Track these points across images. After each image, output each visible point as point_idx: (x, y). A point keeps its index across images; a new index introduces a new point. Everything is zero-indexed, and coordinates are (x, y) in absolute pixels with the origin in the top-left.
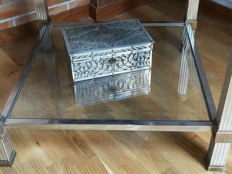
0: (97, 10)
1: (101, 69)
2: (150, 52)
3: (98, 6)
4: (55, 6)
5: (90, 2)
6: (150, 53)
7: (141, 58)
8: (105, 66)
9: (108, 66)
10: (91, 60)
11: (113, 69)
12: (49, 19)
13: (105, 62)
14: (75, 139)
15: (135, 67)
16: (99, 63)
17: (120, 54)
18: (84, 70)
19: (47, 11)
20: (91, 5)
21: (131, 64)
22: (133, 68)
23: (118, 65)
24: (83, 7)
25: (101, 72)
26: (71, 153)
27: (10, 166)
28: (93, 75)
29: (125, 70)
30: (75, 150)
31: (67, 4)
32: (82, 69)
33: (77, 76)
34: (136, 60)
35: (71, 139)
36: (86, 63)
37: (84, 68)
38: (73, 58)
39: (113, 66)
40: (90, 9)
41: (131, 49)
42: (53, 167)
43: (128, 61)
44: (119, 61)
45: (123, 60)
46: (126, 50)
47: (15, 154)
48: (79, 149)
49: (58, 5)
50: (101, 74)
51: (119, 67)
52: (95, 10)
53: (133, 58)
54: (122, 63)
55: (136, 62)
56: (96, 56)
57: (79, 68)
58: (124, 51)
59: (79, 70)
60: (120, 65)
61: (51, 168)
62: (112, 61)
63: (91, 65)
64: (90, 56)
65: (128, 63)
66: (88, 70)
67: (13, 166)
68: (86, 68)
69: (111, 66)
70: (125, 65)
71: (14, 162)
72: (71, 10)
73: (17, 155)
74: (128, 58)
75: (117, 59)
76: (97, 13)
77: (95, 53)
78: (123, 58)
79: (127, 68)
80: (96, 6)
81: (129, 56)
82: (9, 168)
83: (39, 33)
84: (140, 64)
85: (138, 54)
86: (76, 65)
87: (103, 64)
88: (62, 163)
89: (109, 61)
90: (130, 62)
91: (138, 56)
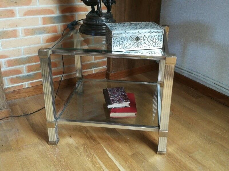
0: (110, 74)
1: (130, 44)
2: (162, 35)
3: (111, 73)
4: (86, 70)
5: (106, 70)
6: (161, 37)
7: (156, 40)
8: (133, 43)
9: (135, 43)
10: (124, 37)
11: (137, 45)
12: (83, 76)
13: (133, 39)
14: (90, 136)
15: (152, 46)
16: (129, 39)
17: (142, 35)
18: (120, 43)
19: (82, 72)
20: (107, 71)
21: (149, 43)
22: (150, 46)
23: (141, 43)
24: (102, 73)
25: (130, 46)
26: (87, 142)
27: (56, 145)
28: (124, 48)
29: (145, 47)
30: (90, 141)
31: (93, 70)
32: (118, 43)
33: (114, 47)
34: (153, 41)
35: (88, 136)
36: (121, 38)
37: (119, 42)
38: (114, 34)
39: (138, 43)
40: (106, 74)
41: (150, 32)
42: (78, 147)
43: (148, 41)
44: (142, 39)
45: (144, 40)
46: (147, 32)
47: (59, 140)
48: (92, 141)
49: (88, 70)
50: (130, 48)
51: (141, 44)
52: (109, 74)
53: (151, 39)
54: (143, 42)
55: (153, 42)
56: (128, 34)
57: (116, 41)
58: (146, 33)
59: (117, 43)
60: (142, 43)
61: (77, 148)
62: (138, 39)
63: (124, 41)
64: (124, 34)
65: (147, 42)
66: (122, 44)
67: (58, 145)
68: (121, 42)
69: (137, 43)
70: (145, 44)
71: (58, 143)
72: (95, 74)
73: (60, 141)
74: (148, 38)
75: (140, 38)
76: (110, 76)
77: (127, 32)
78: (144, 38)
79: (146, 46)
80: (110, 72)
81: (149, 37)
82: (55, 146)
83: (76, 83)
84: (155, 44)
85: (154, 36)
86: (114, 39)
87: (131, 41)
88: (82, 146)
89: (135, 39)
90: (149, 42)
91: (154, 38)
